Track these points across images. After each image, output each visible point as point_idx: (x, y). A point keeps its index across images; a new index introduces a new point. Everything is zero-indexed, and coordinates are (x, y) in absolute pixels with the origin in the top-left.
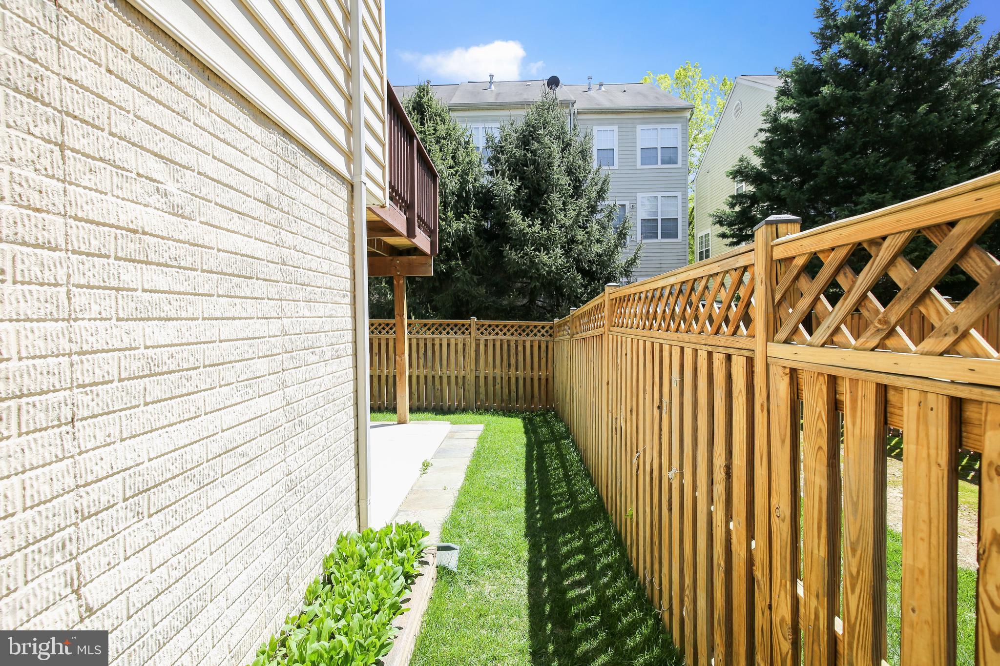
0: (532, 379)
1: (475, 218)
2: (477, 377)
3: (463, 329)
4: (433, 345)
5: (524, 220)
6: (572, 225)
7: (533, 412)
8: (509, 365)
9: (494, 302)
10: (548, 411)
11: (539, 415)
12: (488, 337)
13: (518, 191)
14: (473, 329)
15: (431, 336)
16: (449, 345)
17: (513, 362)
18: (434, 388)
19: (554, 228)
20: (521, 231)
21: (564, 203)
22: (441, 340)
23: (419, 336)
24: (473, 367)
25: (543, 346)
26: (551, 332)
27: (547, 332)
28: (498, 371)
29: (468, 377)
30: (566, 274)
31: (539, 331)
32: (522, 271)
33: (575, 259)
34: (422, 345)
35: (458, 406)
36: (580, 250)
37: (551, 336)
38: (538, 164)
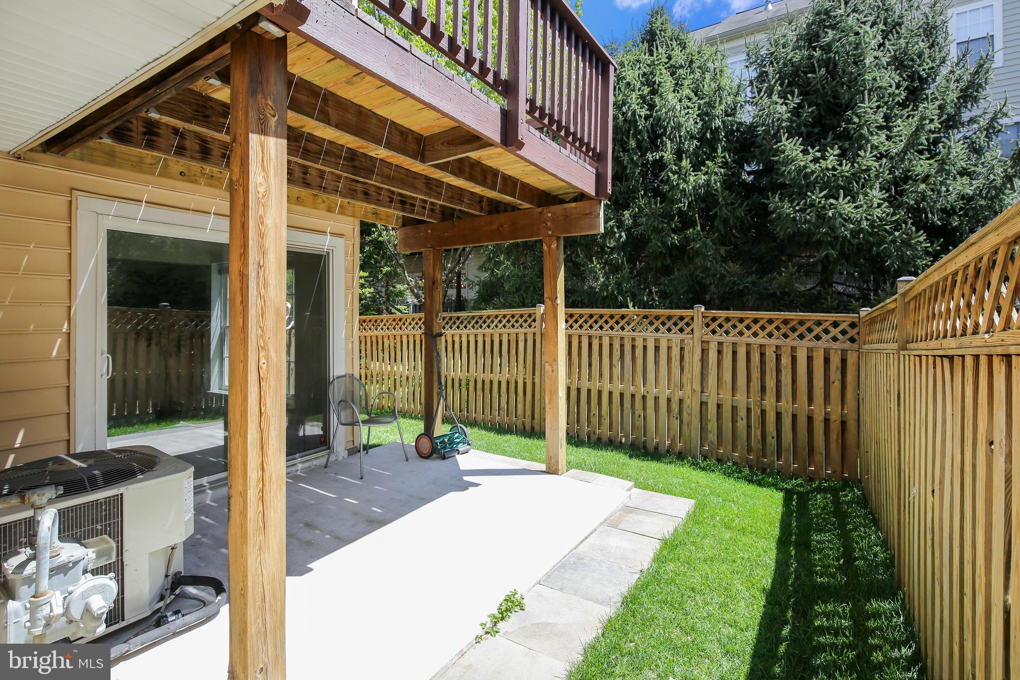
0: (810, 419)
1: (725, 164)
2: (703, 404)
3: (681, 324)
4: (633, 347)
5: (805, 152)
6: (904, 152)
7: (811, 480)
8: (763, 389)
9: (753, 283)
10: (846, 484)
11: (825, 491)
12: (724, 338)
13: (796, 112)
14: (698, 324)
15: (632, 333)
16: (657, 348)
17: (771, 383)
18: (633, 413)
19: (867, 159)
20: (800, 170)
21: (887, 118)
22: (645, 340)
23: (614, 333)
24: (697, 386)
25: (835, 360)
26: (852, 333)
27: (843, 333)
28: (741, 398)
29: (687, 402)
30: (891, 234)
31: (826, 331)
32: (800, 233)
33: (910, 209)
34: (617, 346)
35: (671, 445)
36: (923, 193)
37: (852, 340)
38: (835, 65)
